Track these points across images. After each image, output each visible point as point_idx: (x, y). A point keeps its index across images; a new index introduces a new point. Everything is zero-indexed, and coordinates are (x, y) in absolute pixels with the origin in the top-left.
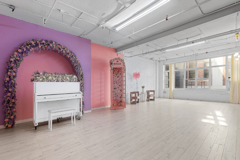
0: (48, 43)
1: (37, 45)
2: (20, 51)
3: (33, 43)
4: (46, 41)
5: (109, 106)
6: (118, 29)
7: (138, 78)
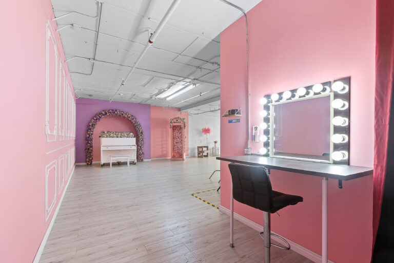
0: (114, 111)
1: (106, 114)
2: (95, 118)
3: (103, 113)
4: (112, 110)
5: (170, 158)
6: (168, 99)
7: (208, 134)
